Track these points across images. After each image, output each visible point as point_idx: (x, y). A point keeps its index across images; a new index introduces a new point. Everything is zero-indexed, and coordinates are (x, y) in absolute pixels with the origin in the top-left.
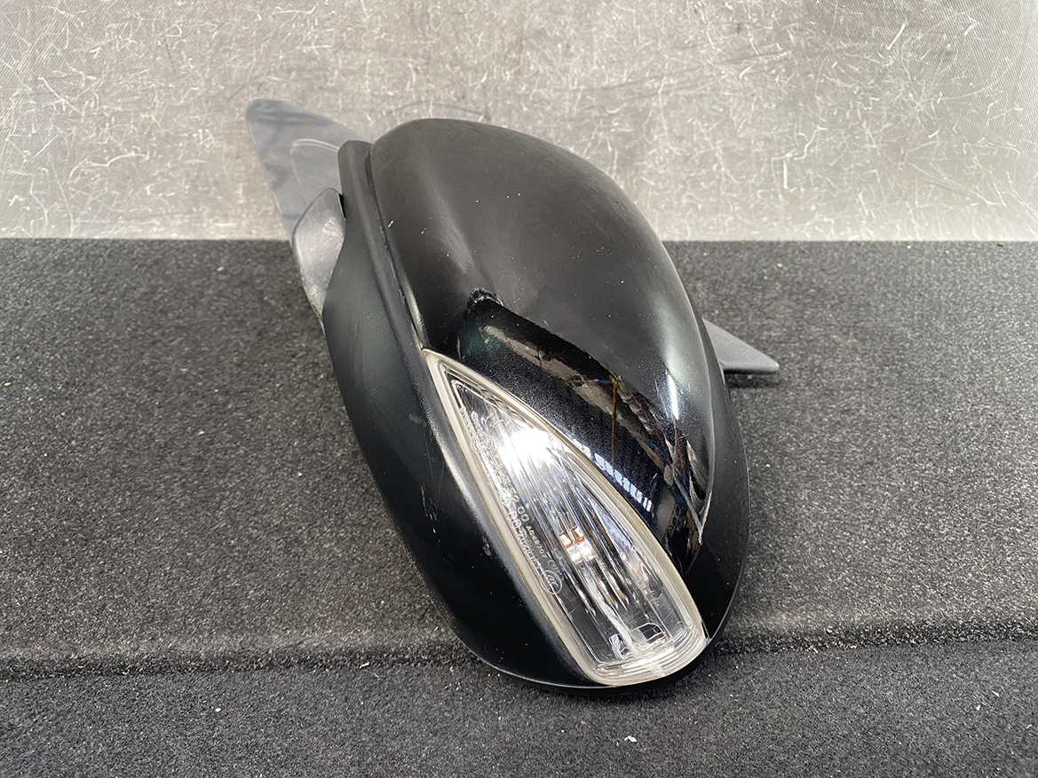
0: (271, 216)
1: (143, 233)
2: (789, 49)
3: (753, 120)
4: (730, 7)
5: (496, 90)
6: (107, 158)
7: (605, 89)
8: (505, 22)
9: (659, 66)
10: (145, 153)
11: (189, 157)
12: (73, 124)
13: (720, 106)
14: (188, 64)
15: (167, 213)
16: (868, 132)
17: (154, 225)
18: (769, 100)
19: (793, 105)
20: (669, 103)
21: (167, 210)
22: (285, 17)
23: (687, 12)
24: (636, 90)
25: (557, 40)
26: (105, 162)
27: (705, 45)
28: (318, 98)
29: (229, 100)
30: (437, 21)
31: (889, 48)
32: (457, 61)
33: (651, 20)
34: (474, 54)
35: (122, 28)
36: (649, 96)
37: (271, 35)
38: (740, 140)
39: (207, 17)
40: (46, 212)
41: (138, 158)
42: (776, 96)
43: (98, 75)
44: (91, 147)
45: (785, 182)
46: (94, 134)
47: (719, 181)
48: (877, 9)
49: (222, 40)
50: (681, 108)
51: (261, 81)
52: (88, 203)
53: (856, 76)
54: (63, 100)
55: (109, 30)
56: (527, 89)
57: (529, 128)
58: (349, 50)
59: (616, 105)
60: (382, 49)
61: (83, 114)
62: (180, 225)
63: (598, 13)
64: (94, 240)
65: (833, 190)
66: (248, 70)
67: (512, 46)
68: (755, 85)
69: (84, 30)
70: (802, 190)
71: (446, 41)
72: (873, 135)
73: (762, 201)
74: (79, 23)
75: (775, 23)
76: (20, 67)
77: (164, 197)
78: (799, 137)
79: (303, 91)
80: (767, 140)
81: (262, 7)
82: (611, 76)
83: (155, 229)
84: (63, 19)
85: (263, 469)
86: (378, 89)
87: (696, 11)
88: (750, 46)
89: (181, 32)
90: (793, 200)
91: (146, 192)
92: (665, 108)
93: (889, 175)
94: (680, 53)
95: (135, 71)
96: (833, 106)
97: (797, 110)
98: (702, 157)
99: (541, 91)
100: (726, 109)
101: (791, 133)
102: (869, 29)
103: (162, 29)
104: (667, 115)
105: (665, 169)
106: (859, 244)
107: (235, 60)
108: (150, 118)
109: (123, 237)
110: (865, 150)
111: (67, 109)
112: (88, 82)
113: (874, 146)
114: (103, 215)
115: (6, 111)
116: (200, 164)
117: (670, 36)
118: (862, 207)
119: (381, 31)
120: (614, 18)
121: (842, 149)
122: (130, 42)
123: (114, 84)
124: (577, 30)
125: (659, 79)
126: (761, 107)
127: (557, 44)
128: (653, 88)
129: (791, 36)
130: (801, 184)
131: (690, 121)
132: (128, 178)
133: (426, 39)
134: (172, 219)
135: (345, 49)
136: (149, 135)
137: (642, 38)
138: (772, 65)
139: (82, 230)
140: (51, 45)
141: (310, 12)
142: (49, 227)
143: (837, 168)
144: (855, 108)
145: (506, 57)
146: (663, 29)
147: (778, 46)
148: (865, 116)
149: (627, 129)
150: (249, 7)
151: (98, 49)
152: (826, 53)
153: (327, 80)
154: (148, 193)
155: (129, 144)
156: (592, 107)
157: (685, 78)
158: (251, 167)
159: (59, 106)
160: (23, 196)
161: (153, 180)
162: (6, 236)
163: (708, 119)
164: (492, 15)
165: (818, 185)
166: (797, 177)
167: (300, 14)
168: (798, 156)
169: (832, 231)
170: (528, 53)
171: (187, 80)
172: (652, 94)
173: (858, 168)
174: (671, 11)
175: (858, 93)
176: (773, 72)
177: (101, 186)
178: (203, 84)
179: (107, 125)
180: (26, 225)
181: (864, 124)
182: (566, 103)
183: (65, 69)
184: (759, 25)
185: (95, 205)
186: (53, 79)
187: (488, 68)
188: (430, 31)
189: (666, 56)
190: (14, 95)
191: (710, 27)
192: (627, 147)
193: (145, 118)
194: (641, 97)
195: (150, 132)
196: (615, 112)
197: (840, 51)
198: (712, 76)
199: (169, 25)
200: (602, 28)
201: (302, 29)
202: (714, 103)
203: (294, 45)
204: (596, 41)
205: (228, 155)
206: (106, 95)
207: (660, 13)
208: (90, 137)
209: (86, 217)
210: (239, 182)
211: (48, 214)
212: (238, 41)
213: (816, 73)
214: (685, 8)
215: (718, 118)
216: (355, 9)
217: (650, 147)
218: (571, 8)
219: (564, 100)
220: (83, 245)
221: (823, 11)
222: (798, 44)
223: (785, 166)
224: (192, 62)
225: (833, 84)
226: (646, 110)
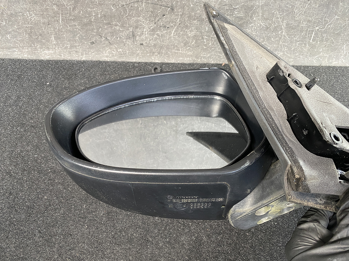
0: (69, 49)
3: (305, 12)
11: (25, 24)
18: (316, 3)
19: (328, 6)
38: (295, 21)
45: (312, 39)
47: (280, 38)
57: (193, 14)
59: (238, 4)
65: (333, 43)
70: (318, 42)
73: (298, 47)
78: (325, 20)
80: (309, 21)
83: (16, 53)
90: (313, 47)
91: (8, 38)
97: (328, 8)
98: (275, 28)
101: (322, 19)
104: (262, 9)
105: (256, 32)
116: (31, 27)
118: (343, 50)
121: (344, 26)
130: (319, 40)
131: (273, 12)
143: (338, 34)
149: (242, 15)
156: (226, 5)
158: (56, 29)
161: (10, 33)
163: (283, 11)
165: (326, 41)
166: (318, 37)
168: (321, 29)
169: (326, 60)
192: (240, 23)
196: (237, 7)
205: (44, 23)
210: (52, 35)
215: (287, 11)
217: (251, 23)
223: (314, 33)
226: (252, 6)
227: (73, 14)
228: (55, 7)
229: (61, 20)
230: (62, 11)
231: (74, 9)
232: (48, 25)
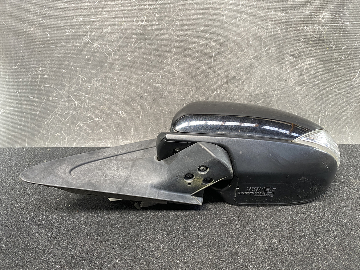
0: (142, 139)
1: (98, 145)
2: (319, 80)
3: (307, 104)
4: (298, 68)
5: (219, 96)
6: (89, 121)
7: (256, 95)
8: (222, 75)
9: (274, 87)
10: (101, 119)
11: (116, 120)
12: (79, 110)
13: (296, 99)
14: (118, 90)
15: (107, 138)
16: (348, 107)
17: (102, 142)
18: (312, 97)
19: (321, 98)
20: (278, 99)
21: (107, 137)
22: (150, 75)
23: (283, 70)
24: (266, 95)
25: (240, 80)
26: (88, 122)
27: (290, 80)
28: (159, 101)
29: (130, 102)
30: (200, 75)
31: (354, 79)
32: (206, 87)
33: (271, 72)
34: (212, 85)
35: (98, 80)
36: (271, 97)
37: (146, 81)
38: (303, 110)
39: (125, 76)
40: (67, 138)
41: (99, 120)
42: (315, 96)
43: (89, 94)
44: (84, 117)
45: (320, 124)
46: (85, 113)
48: (349, 67)
49: (129, 83)
50: (282, 101)
51: (141, 95)
52: (81, 135)
53: (343, 88)
54: (76, 102)
55: (94, 80)
56: (229, 96)
58: (171, 85)
59: (260, 100)
60: (181, 85)
61: (82, 107)
62: (111, 142)
63: (253, 71)
64: (82, 147)
65: (337, 126)
66: (137, 92)
67: (224, 82)
68: (307, 92)
69: (86, 80)
70: (326, 127)
71: (203, 82)
72: (350, 108)
74: (84, 79)
75: (313, 72)
76: (64, 93)
77: (107, 133)
78: (324, 109)
79: (155, 98)
80: (312, 110)
81: (143, 72)
82: (258, 91)
83: (102, 143)
84: (80, 77)
85: (152, 233)
86: (180, 97)
87: (286, 69)
88: (305, 80)
89: (116, 81)
91: (100, 131)
92: (276, 101)
93: (357, 121)
94: (281, 83)
95: (101, 93)
96: (335, 99)
97: (322, 100)
99: (234, 96)
100: (298, 100)
101: (321, 108)
102: (346, 73)
103: (111, 80)
104: (277, 103)
106: (349, 145)
107: (133, 89)
108: (104, 108)
109: (91, 146)
110: (348, 113)
111: (77, 105)
112: (85, 97)
113: (351, 112)
114: (85, 139)
115: (58, 106)
116: (119, 122)
117: (278, 77)
118: (348, 132)
119: (181, 79)
120: (259, 72)
121: (339, 113)
122: (100, 84)
123: (93, 97)
124: (246, 76)
125: (274, 91)
126: (310, 99)
127: (239, 81)
128: (272, 94)
129: (319, 76)
130: (325, 125)
131: (285, 105)
132: (95, 127)
133: (196, 81)
134: (109, 140)
135: (170, 85)
136: (103, 113)
137: (268, 78)
138: (313, 86)
139: (78, 144)
140: (75, 85)
141: (159, 74)
142: (67, 143)
143: (338, 119)
144: (343, 99)
145: (222, 86)
146: (275, 75)
147: (315, 80)
148: (347, 102)
150: (139, 73)
151: (90, 86)
152: (332, 81)
153: (163, 95)
154: (101, 132)
155: (96, 116)
156: (252, 101)
157: (283, 91)
158: (136, 123)
159: (75, 104)
160: (60, 133)
161: (103, 127)
162: (53, 146)
163: (292, 104)
164: (218, 73)
165: (332, 125)
166: (324, 123)
167: (155, 74)
168: (323, 115)
169: (338, 141)
170: (230, 84)
171: (117, 95)
172: (272, 96)
173: (346, 119)
174: (278, 69)
175: (344, 94)
176: (314, 88)
177: (86, 130)
178: (122, 97)
179: (90, 110)
180: (60, 143)
181: (347, 104)
182: (243, 100)
183: (78, 93)
184: (308, 73)
185: (83, 136)
186: (74, 96)
187: (216, 90)
188: (198, 78)
189: (277, 84)
190: (61, 101)
191: (291, 74)
193: (103, 108)
194: (268, 97)
195: (103, 112)
196: (259, 102)
197: (337, 81)
198: (292, 90)
199: (113, 78)
200: (255, 76)
201: (156, 79)
202: (293, 98)
203: (153, 84)
204: (253, 80)
205: (129, 119)
206: (90, 100)
207: (274, 70)
208: (84, 114)
209: (80, 140)
210: (132, 128)
211: (67, 139)
212: (135, 83)
213: (328, 88)
214: (282, 69)
215: (295, 103)
216: (173, 72)
218: (244, 70)
219: (242, 99)
220: (79, 149)
221: (330, 68)
222: (322, 79)
223: (319, 119)
224: (119, 90)
225: (335, 91)
226: (270, 101)
227: (150, 111)
228: (139, 107)
229: (141, 116)
230: (143, 110)
231: (151, 108)
232: (132, 120)
